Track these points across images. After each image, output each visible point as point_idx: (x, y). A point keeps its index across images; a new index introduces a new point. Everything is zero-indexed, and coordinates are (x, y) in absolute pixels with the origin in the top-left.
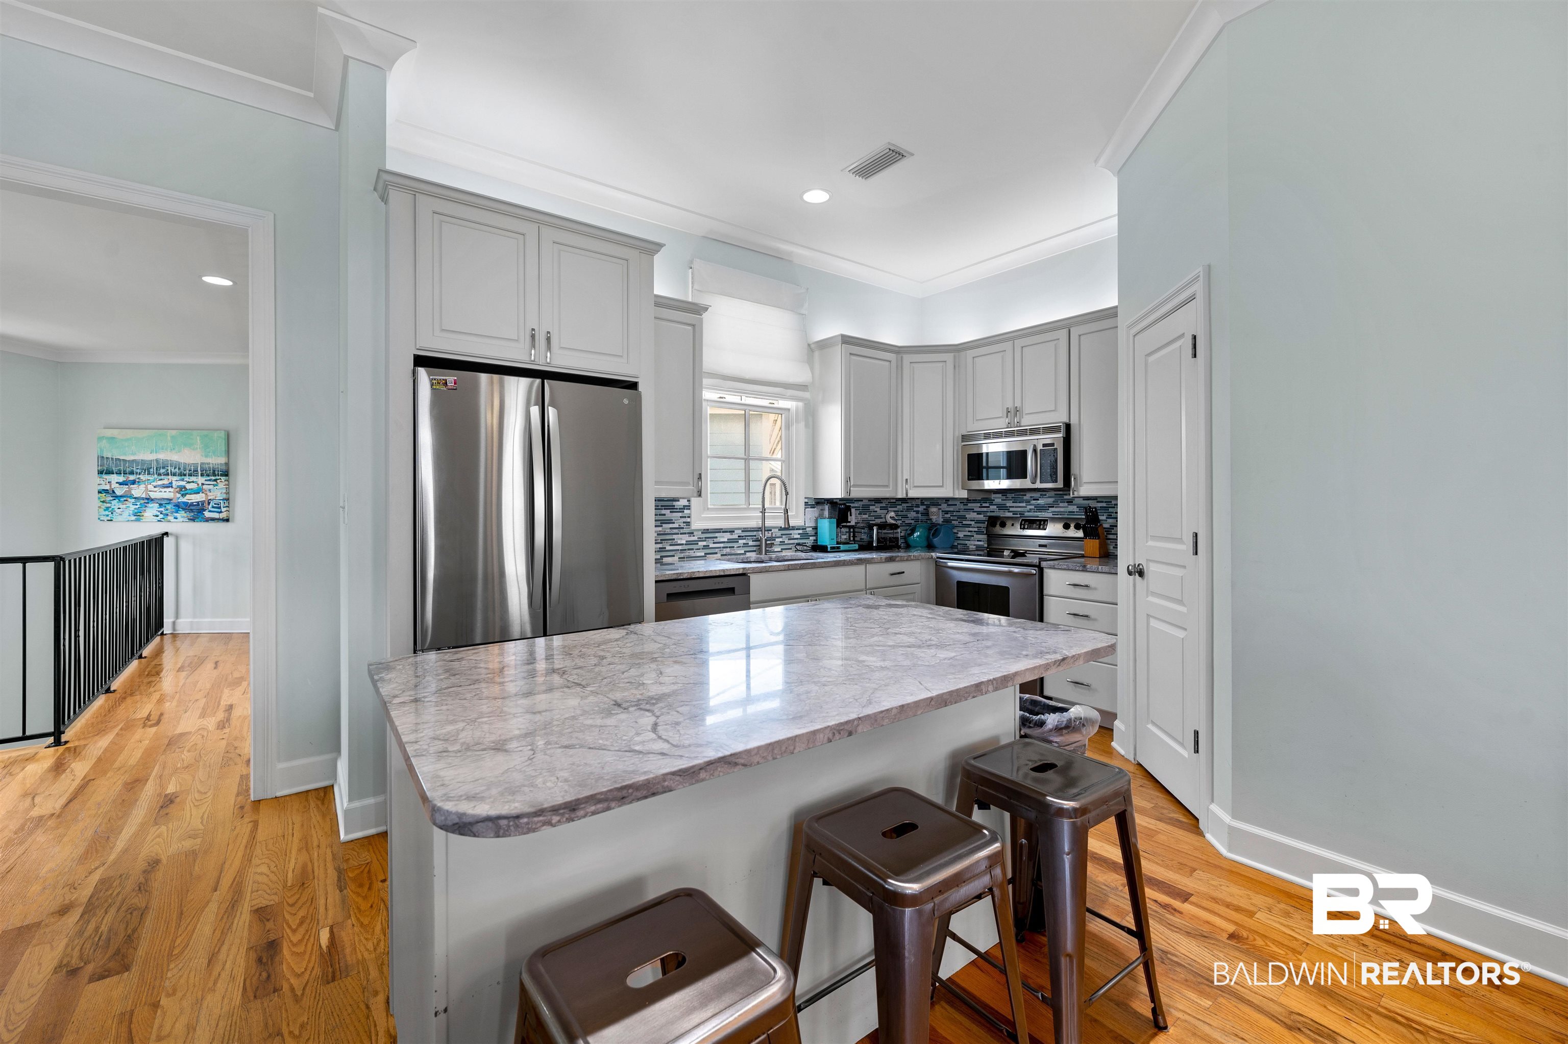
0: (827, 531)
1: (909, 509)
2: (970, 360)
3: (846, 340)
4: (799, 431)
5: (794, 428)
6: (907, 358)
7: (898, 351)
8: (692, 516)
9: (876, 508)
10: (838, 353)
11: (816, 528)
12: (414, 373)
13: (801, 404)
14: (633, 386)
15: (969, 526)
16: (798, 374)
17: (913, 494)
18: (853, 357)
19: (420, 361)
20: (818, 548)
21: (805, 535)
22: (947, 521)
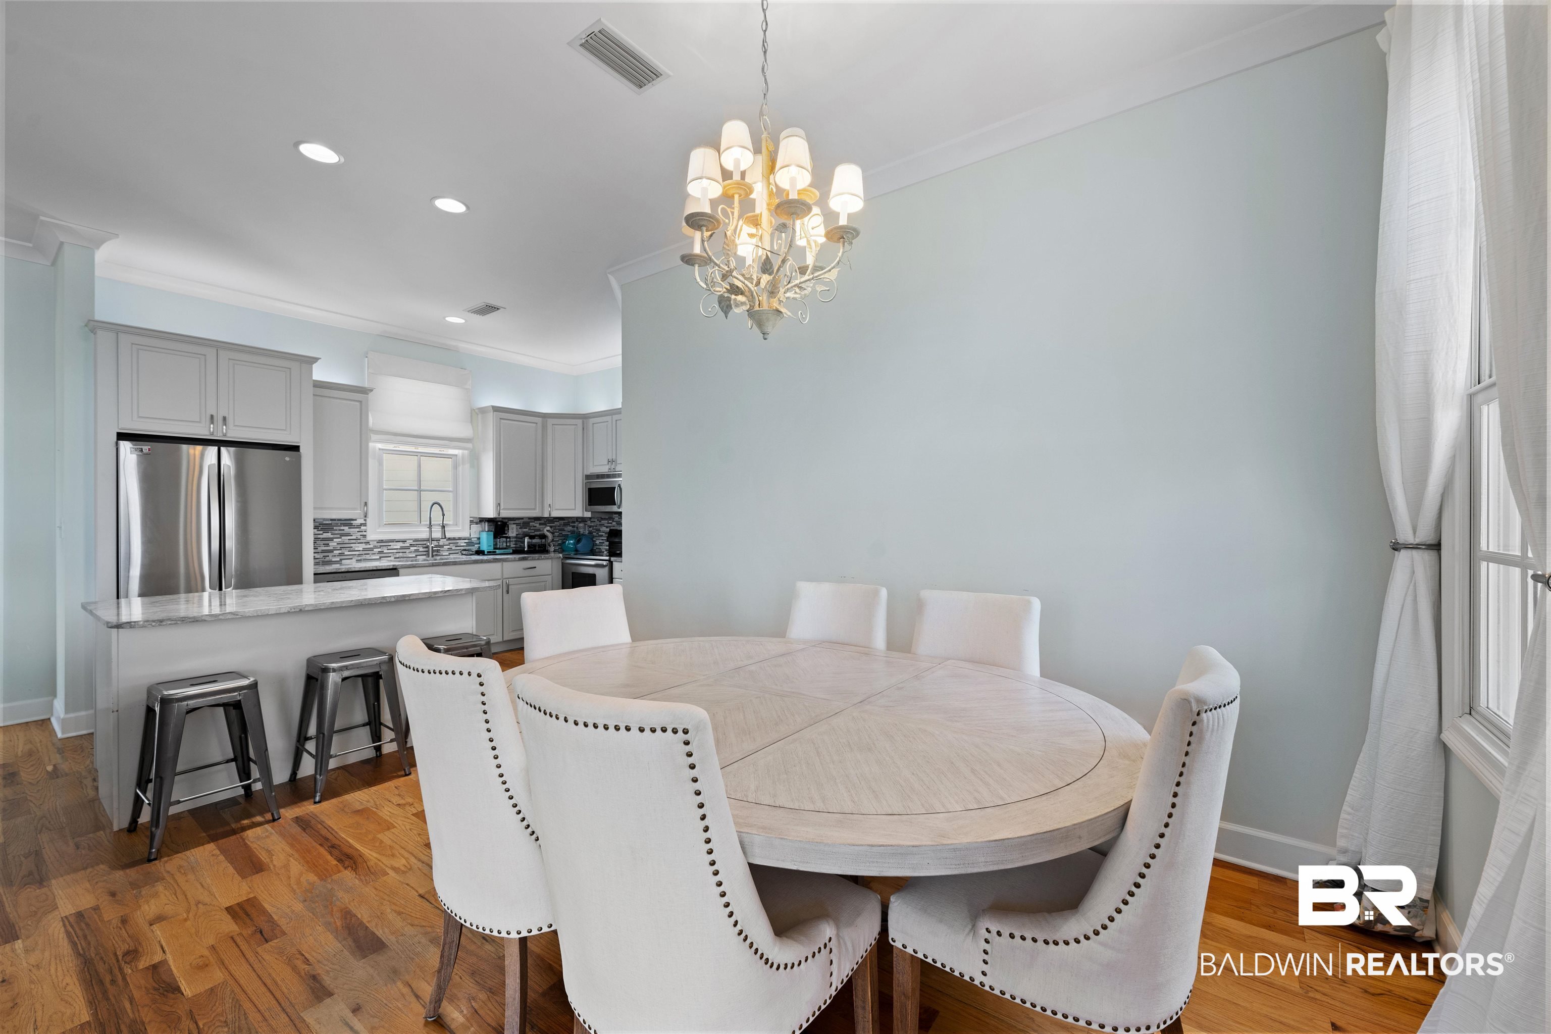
0: (486, 542)
1: (565, 525)
2: (591, 425)
3: (496, 409)
4: (465, 470)
5: (460, 468)
6: (550, 421)
7: (545, 416)
8: (368, 531)
9: (536, 524)
10: (491, 417)
11: (479, 539)
12: (117, 444)
13: (466, 452)
14: (296, 448)
15: (602, 536)
16: (463, 430)
17: (555, 514)
18: (502, 421)
19: (122, 436)
20: (479, 552)
21: (469, 544)
22: (590, 533)
